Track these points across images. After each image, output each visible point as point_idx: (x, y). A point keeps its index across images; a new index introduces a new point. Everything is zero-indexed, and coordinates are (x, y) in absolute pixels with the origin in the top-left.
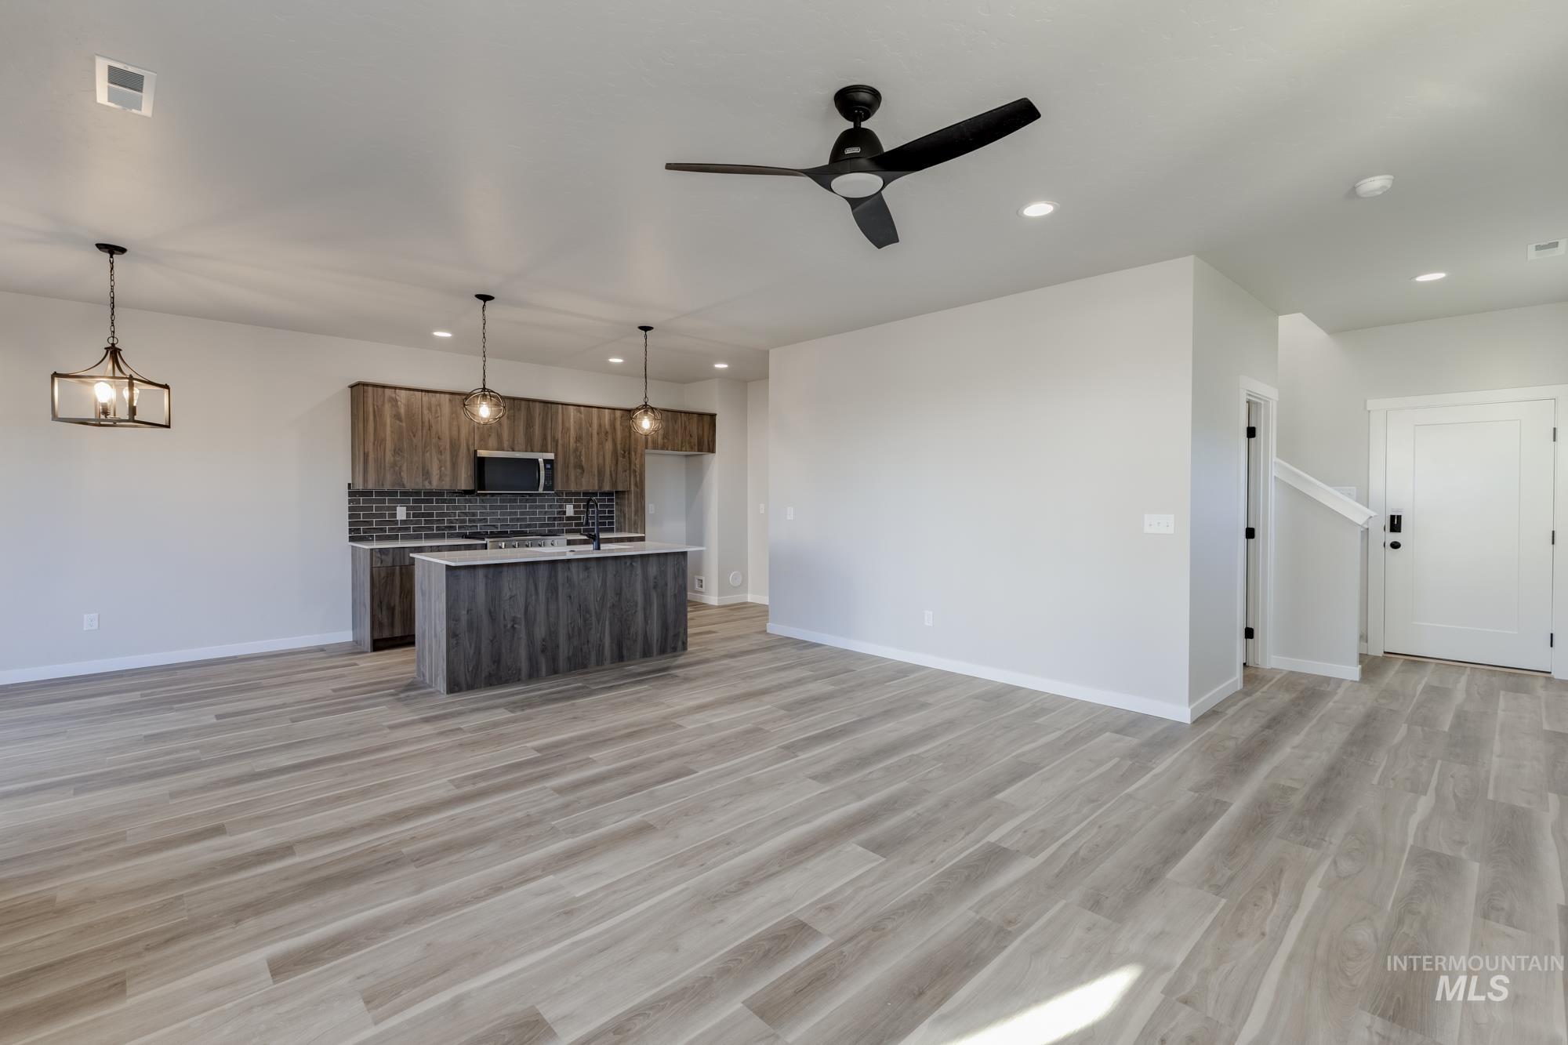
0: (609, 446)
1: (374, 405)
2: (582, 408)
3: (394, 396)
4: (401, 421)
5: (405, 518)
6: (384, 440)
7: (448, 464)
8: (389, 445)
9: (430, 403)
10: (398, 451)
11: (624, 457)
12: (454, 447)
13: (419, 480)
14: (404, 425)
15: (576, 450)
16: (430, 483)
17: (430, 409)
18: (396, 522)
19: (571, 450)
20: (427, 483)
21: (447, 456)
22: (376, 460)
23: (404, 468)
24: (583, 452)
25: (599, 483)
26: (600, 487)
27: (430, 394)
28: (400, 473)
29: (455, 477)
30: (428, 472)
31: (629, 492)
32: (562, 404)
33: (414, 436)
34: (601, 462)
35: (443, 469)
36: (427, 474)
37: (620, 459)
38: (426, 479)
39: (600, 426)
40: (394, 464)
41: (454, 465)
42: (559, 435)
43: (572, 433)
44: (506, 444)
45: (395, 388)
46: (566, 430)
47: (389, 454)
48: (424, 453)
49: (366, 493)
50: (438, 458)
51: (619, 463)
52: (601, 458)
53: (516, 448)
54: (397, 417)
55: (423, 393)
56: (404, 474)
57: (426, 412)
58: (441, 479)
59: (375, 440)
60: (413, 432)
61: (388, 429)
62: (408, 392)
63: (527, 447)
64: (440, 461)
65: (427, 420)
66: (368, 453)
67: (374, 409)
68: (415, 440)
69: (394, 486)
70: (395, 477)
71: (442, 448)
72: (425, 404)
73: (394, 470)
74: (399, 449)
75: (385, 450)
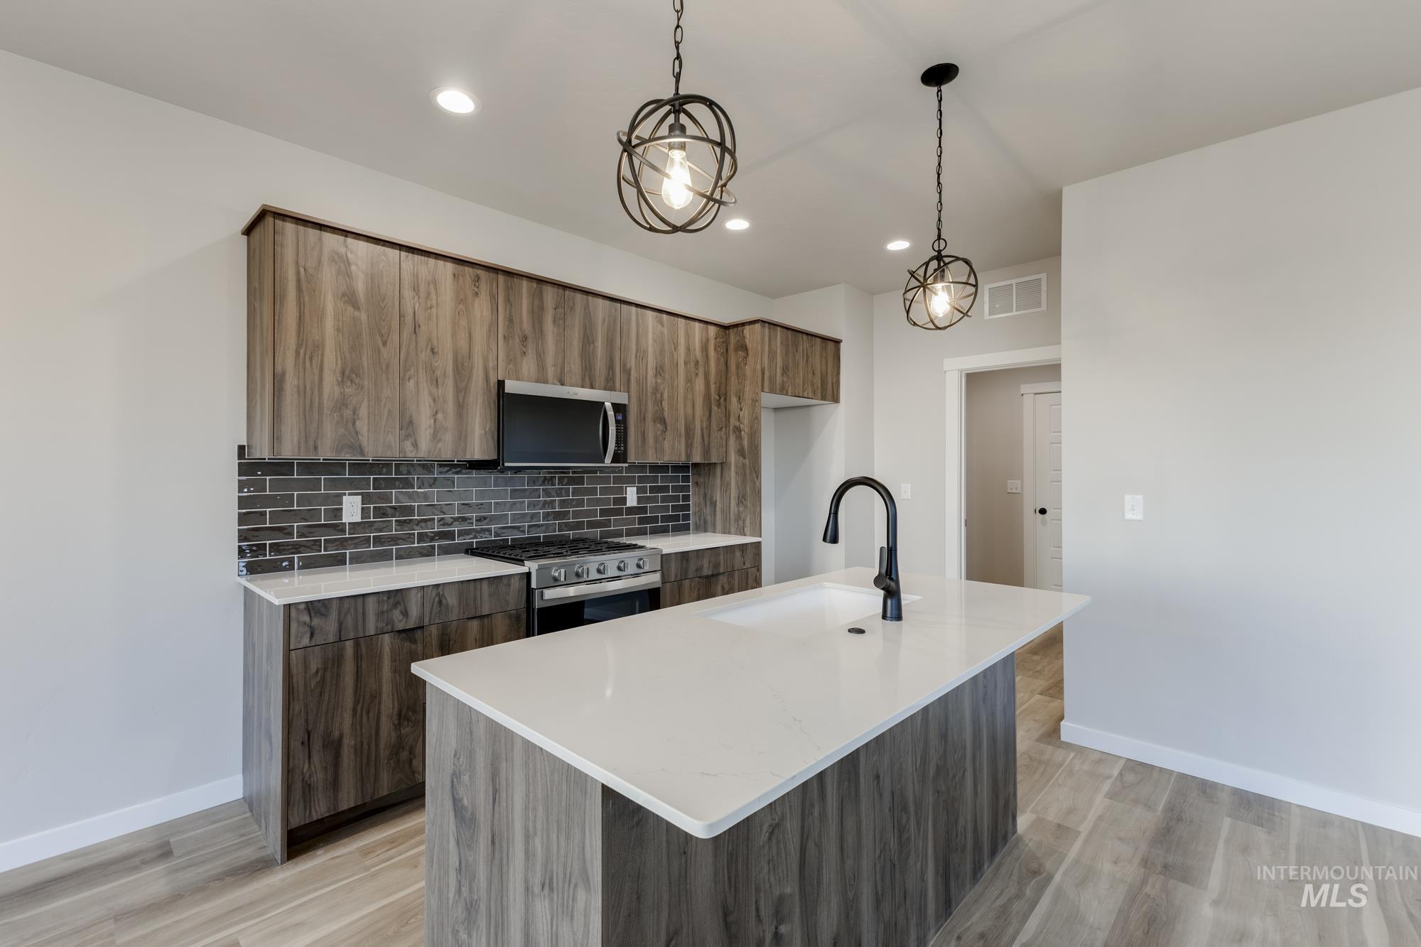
0: (699, 384)
1: (297, 263)
2: (665, 316)
3: (342, 250)
4: (356, 306)
5: (358, 519)
6: (319, 347)
7: (450, 406)
8: (331, 359)
9: (416, 276)
10: (349, 374)
11: (719, 406)
12: (461, 369)
13: (393, 439)
14: (364, 317)
15: (656, 390)
16: (415, 445)
17: (416, 289)
18: (340, 528)
19: (650, 390)
20: (408, 445)
21: (448, 390)
22: (302, 392)
23: (363, 412)
25: (686, 449)
26: (688, 456)
27: (417, 258)
28: (354, 424)
29: (462, 435)
30: (411, 422)
31: (724, 464)
32: (637, 305)
33: (385, 344)
34: (690, 411)
35: (440, 416)
36: (408, 427)
37: (714, 408)
38: (408, 436)
39: (688, 349)
40: (342, 404)
41: (461, 409)
42: (632, 363)
43: (651, 362)
44: (551, 371)
45: (346, 233)
46: (641, 354)
47: (330, 380)
48: (402, 381)
49: (280, 467)
50: (431, 394)
51: (713, 413)
52: (689, 405)
53: (567, 380)
54: (349, 298)
55: (403, 254)
56: (362, 426)
57: (407, 293)
58: (435, 437)
59: (299, 345)
60: (382, 336)
61: (329, 323)
62: (371, 246)
63: (583, 379)
64: (434, 400)
65: (410, 312)
66: (284, 374)
67: (298, 273)
68: (385, 352)
69: (338, 451)
70: (341, 431)
71: (438, 373)
72: (407, 277)
73: (342, 417)
74: (352, 370)
75: (321, 370)
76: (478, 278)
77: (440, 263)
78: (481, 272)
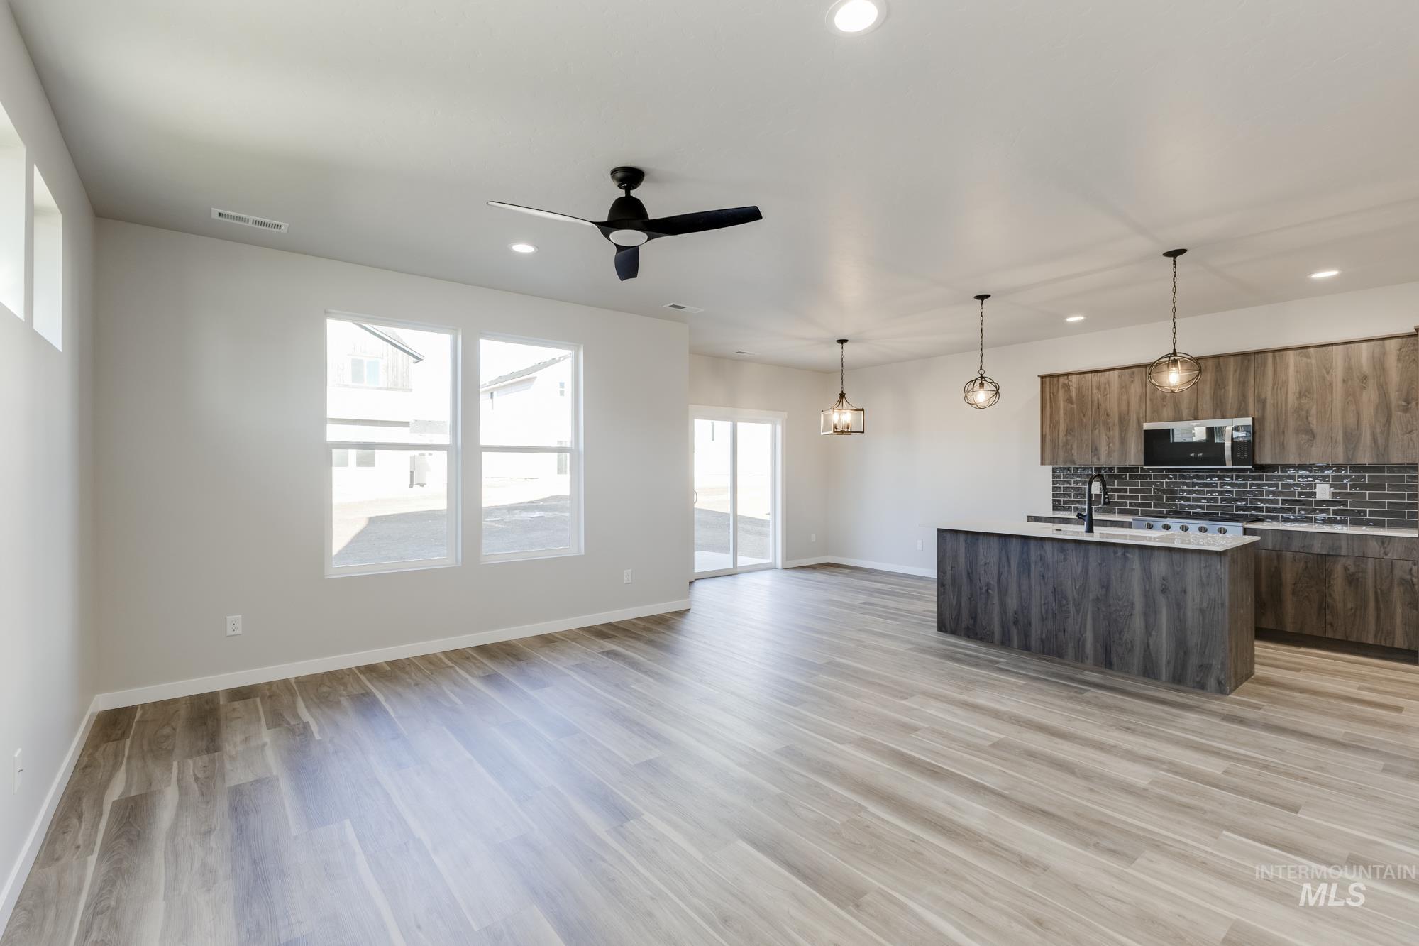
1: (1050, 393)
2: (1314, 350)
3: (1066, 382)
4: (1073, 404)
6: (1058, 422)
7: (1117, 440)
8: (1062, 427)
9: (1099, 383)
10: (1069, 431)
11: (1407, 411)
12: (1124, 422)
13: (1088, 457)
14: (1075, 406)
15: (1298, 410)
16: (1099, 459)
17: (1099, 388)
19: (1291, 409)
20: (1095, 460)
21: (1116, 432)
22: (1052, 441)
23: (1075, 446)
24: (1313, 411)
25: (1346, 453)
26: (1349, 458)
27: (1099, 374)
29: (1124, 453)
30: (1096, 449)
32: (1274, 351)
33: (1084, 416)
34: (1352, 420)
35: (1111, 445)
36: (1095, 450)
38: (1095, 455)
39: (1349, 369)
40: (1066, 443)
41: (1123, 441)
43: (1294, 388)
45: (1067, 375)
46: (1280, 386)
47: (1062, 434)
48: (1093, 431)
50: (1106, 435)
52: (1352, 415)
53: (1200, 415)
54: (1070, 400)
55: (1093, 374)
56: (1075, 452)
57: (1095, 391)
58: (1109, 454)
59: (1051, 423)
60: (1083, 412)
61: (1062, 412)
62: (1078, 376)
63: (1215, 412)
64: (1108, 438)
65: (1096, 399)
66: (1045, 435)
67: (1050, 396)
68: (1084, 420)
69: (1065, 463)
70: (1066, 455)
71: (1110, 425)
72: (1094, 384)
73: (1066, 449)
74: (1071, 430)
75: (1059, 431)
76: (1133, 373)
77: (1111, 372)
78: (1135, 370)
